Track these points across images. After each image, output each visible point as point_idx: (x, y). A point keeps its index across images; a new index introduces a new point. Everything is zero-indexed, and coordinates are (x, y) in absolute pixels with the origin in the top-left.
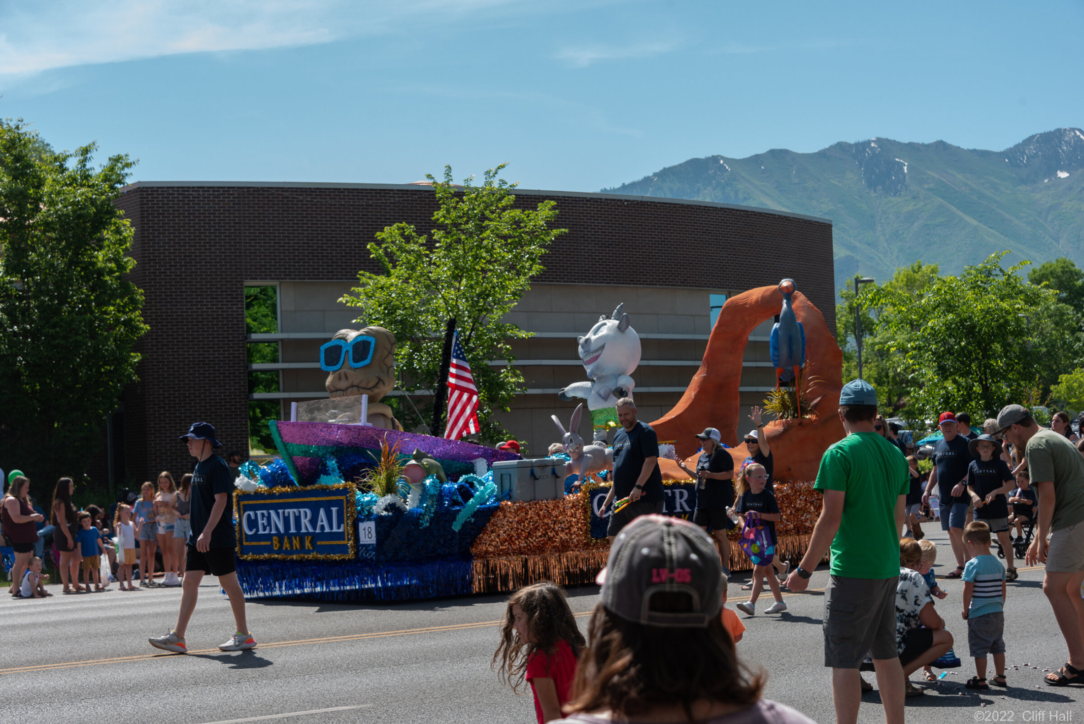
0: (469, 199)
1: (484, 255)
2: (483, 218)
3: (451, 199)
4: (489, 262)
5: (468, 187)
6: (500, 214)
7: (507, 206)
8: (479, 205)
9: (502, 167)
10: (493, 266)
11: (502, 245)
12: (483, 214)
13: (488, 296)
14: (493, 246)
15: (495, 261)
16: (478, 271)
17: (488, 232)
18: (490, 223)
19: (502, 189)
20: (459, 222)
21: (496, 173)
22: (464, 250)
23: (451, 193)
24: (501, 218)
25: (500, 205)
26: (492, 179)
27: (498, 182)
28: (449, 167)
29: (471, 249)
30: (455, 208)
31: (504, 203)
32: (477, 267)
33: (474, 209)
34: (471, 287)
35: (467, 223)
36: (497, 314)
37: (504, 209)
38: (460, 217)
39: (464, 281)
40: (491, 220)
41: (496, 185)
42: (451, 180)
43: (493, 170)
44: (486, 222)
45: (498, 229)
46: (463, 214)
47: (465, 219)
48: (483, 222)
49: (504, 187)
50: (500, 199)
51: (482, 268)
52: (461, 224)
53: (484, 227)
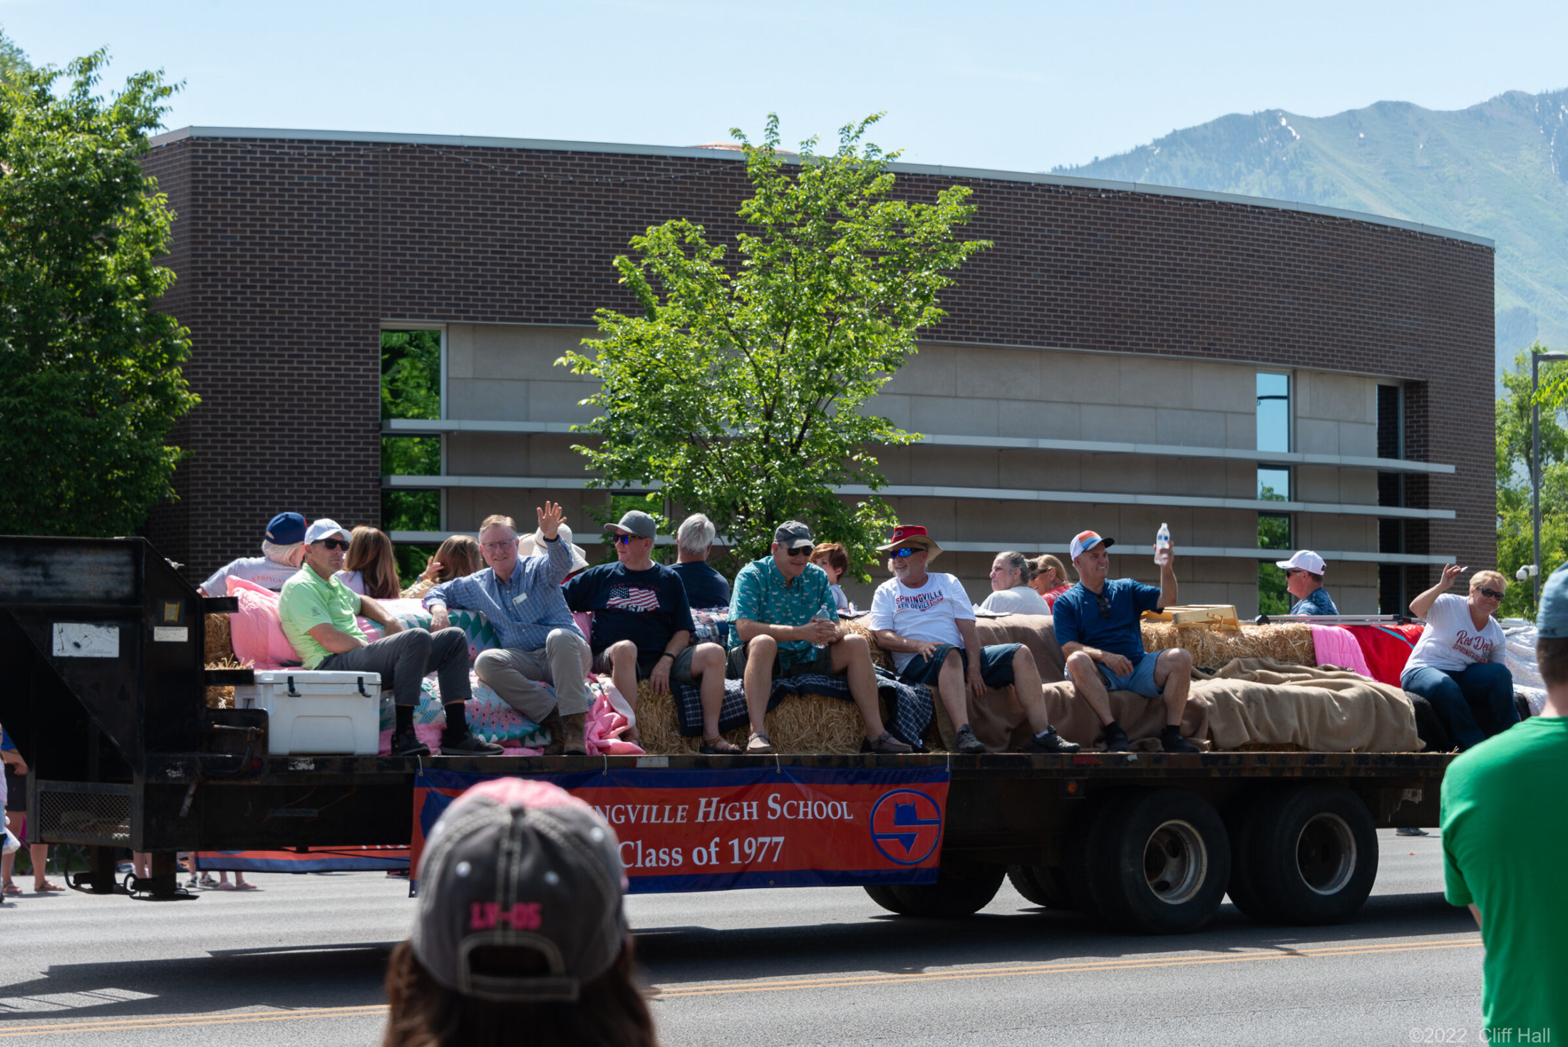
0: (809, 179)
1: (834, 284)
2: (834, 215)
3: (776, 177)
4: (842, 299)
5: (807, 157)
6: (865, 208)
7: (880, 194)
8: (827, 191)
9: (874, 119)
10: (849, 307)
11: (867, 267)
12: (833, 208)
13: (838, 362)
14: (850, 270)
15: (853, 298)
16: (821, 314)
17: (843, 241)
18: (847, 225)
19: (872, 162)
20: (789, 221)
21: (861, 131)
22: (796, 273)
23: (775, 167)
24: (867, 217)
25: (866, 192)
26: (853, 143)
27: (865, 148)
28: (775, 117)
29: (808, 274)
30: (782, 195)
31: (874, 188)
32: (819, 308)
33: (817, 198)
34: (807, 345)
35: (802, 224)
36: (852, 398)
37: (874, 200)
38: (791, 213)
39: (793, 334)
40: (848, 220)
41: (860, 154)
42: (778, 141)
43: (857, 125)
44: (840, 224)
45: (860, 237)
46: (797, 206)
47: (799, 216)
48: (835, 222)
49: (874, 158)
50: (869, 180)
51: (827, 309)
52: (792, 225)
53: (835, 233)
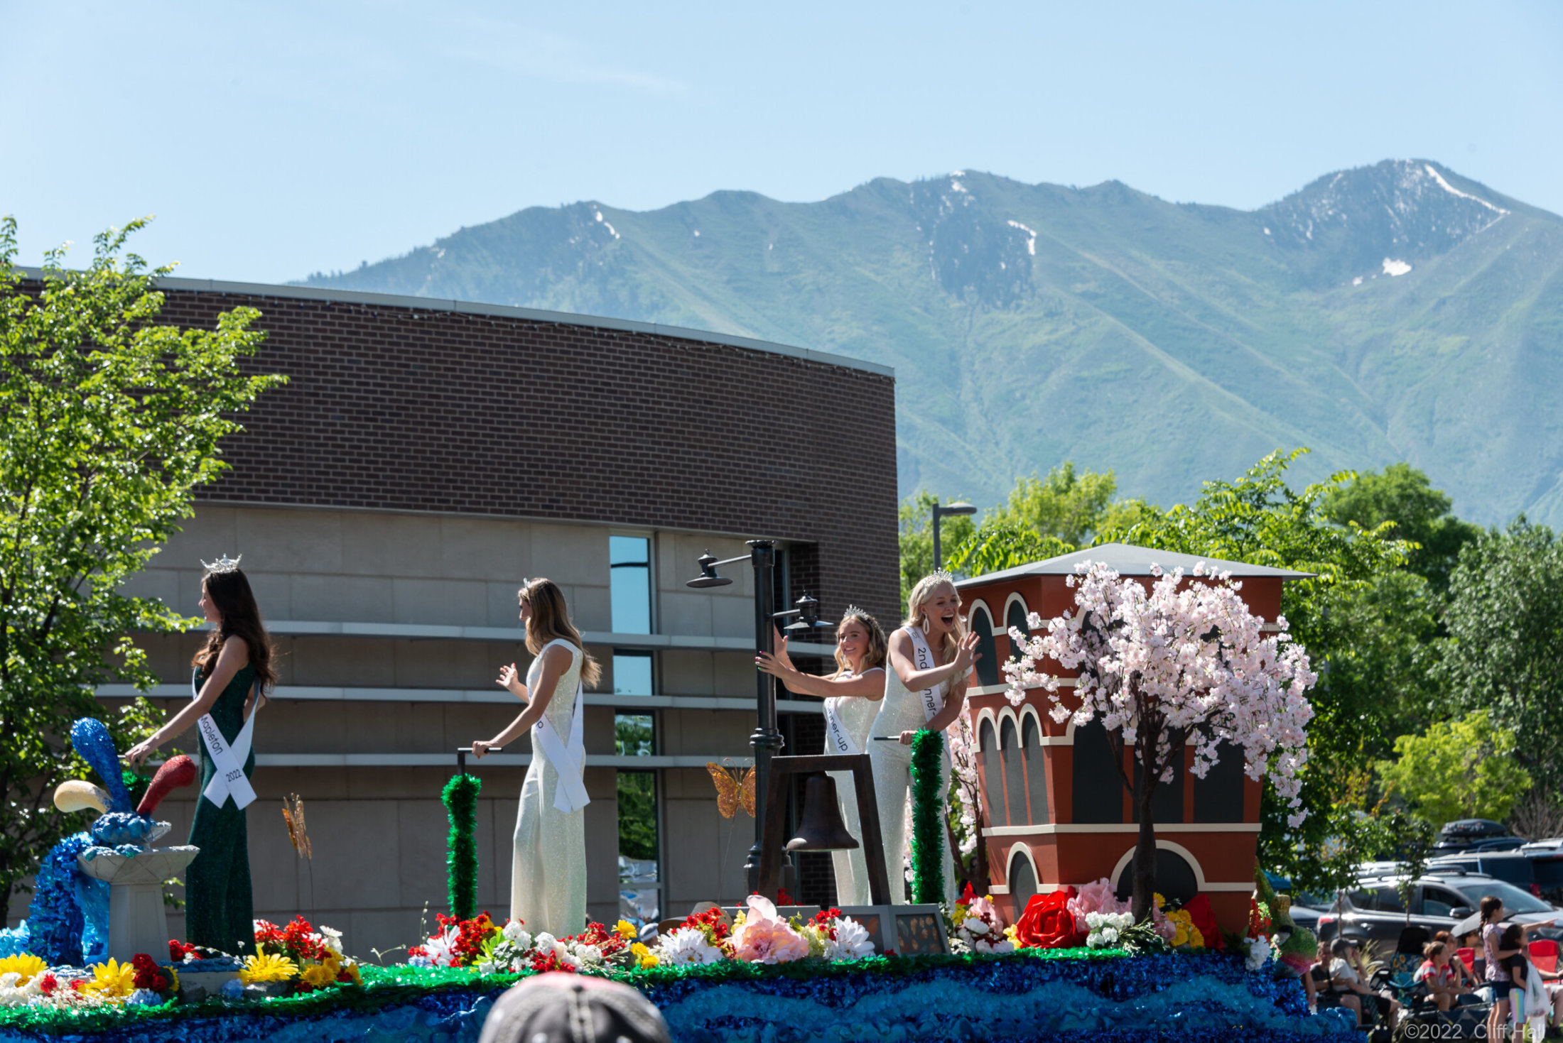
0: (58, 299)
1: (88, 429)
2: (88, 344)
3: (12, 297)
4: (100, 449)
5: (53, 271)
6: (128, 336)
7: (144, 318)
8: (79, 313)
9: (139, 225)
10: (107, 459)
11: (130, 410)
12: (86, 336)
13: (94, 530)
14: (109, 412)
15: (111, 449)
16: (73, 469)
17: (98, 379)
18: (103, 356)
19: (137, 277)
20: (29, 352)
21: (122, 239)
22: (39, 419)
23: (12, 283)
24: (128, 346)
25: (127, 316)
26: (112, 254)
27: (125, 259)
28: (12, 220)
29: (57, 416)
30: (20, 318)
31: (137, 309)
32: (70, 461)
33: (67, 322)
34: (54, 508)
35: (47, 355)
36: (112, 576)
37: (136, 324)
38: (29, 340)
39: (36, 494)
40: (104, 349)
41: (119, 268)
42: (16, 251)
43: (116, 231)
44: (94, 355)
45: (121, 373)
46: (40, 333)
47: (43, 346)
48: (88, 352)
49: (137, 272)
50: (130, 300)
51: (79, 463)
52: (33, 357)
53: (90, 366)
